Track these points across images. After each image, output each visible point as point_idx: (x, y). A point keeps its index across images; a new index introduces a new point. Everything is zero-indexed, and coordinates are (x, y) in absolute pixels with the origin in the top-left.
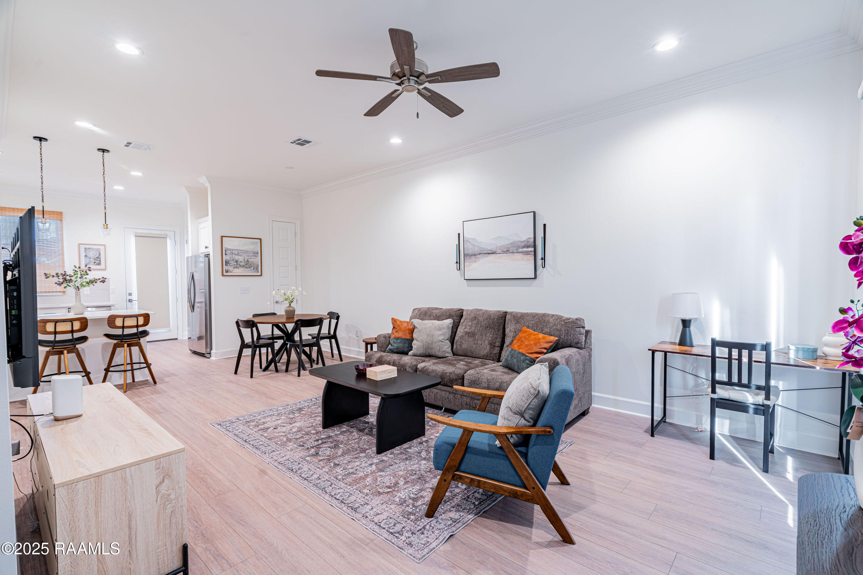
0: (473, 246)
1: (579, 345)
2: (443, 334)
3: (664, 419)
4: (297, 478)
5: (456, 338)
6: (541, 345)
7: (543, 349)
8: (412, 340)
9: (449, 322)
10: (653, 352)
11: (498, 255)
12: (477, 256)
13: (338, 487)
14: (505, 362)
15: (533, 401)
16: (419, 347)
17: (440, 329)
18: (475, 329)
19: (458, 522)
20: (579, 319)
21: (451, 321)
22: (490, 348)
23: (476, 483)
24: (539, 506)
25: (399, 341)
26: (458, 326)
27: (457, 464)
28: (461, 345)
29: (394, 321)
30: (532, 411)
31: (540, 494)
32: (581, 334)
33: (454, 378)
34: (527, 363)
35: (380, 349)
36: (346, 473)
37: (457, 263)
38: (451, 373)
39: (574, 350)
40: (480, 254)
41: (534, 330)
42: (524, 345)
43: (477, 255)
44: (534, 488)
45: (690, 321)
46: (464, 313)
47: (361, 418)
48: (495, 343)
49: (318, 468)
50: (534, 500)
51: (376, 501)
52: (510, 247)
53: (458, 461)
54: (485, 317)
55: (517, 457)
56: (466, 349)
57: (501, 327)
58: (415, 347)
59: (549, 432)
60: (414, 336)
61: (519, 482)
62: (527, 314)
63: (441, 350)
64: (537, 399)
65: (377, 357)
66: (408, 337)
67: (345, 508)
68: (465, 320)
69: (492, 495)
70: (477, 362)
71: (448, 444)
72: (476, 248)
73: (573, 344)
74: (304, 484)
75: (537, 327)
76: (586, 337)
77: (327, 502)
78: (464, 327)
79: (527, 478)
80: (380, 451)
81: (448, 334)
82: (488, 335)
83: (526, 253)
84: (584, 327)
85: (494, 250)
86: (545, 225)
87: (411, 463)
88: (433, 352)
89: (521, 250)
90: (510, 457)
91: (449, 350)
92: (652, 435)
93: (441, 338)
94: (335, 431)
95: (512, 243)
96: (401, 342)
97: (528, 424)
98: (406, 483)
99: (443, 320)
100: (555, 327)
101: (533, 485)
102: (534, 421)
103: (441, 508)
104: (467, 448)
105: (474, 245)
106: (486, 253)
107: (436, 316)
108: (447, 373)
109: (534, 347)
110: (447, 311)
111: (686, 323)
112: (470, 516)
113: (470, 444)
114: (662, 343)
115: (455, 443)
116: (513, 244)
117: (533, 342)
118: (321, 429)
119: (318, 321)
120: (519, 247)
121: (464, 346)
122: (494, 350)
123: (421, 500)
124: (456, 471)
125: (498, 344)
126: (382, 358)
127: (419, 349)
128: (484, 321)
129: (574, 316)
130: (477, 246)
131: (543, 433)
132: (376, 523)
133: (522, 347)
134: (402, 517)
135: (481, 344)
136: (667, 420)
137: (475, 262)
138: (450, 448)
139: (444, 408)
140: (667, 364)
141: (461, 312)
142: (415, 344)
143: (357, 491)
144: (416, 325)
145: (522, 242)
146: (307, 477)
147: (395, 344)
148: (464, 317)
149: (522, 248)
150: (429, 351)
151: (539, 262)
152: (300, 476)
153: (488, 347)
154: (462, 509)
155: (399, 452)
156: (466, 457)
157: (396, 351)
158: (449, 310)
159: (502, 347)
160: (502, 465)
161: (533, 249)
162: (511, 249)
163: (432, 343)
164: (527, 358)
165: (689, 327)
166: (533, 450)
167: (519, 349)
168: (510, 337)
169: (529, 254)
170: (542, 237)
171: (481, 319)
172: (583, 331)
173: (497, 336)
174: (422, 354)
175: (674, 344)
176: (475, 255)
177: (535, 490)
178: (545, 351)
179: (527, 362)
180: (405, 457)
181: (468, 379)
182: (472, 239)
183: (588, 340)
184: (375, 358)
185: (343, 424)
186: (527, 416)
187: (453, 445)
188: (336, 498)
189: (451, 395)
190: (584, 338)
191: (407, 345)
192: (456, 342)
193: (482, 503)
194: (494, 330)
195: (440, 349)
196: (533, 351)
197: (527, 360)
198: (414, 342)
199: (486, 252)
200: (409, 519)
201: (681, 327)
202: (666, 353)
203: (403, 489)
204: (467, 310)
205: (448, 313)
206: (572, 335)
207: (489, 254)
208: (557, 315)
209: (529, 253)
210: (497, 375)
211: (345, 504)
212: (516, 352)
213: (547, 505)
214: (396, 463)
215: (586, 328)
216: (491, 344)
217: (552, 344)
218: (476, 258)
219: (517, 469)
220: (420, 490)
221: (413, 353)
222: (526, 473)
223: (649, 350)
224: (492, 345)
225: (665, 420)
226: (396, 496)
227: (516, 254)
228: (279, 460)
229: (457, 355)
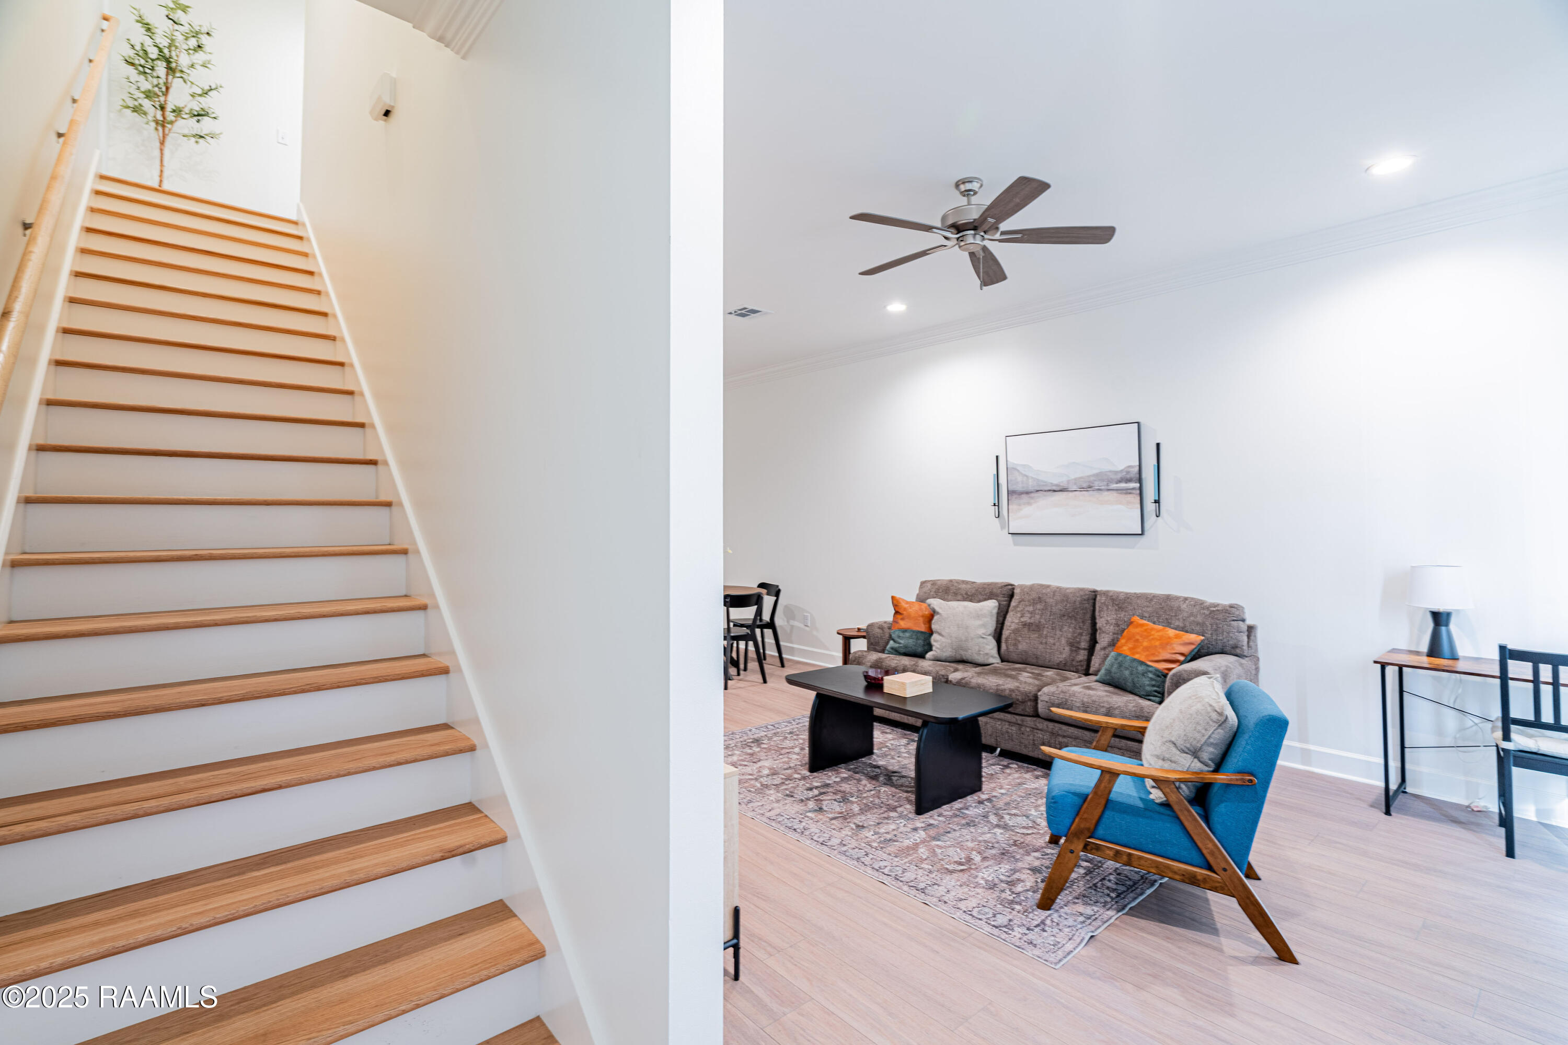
0: (1025, 478)
1: (1238, 651)
2: (983, 625)
3: (1403, 787)
4: (809, 842)
5: (1006, 633)
6: (1173, 649)
7: (1178, 655)
8: (931, 632)
9: (991, 605)
10: (1383, 666)
11: (1071, 494)
12: (1032, 495)
13: (879, 859)
14: (1106, 675)
15: (1216, 732)
16: (946, 646)
17: (978, 616)
18: (1040, 618)
19: (1094, 920)
20: (1236, 606)
21: (995, 603)
22: (1071, 651)
23: (1125, 858)
24: (1234, 899)
25: (907, 634)
26: (1007, 612)
27: (1092, 827)
28: (1015, 645)
29: (895, 602)
30: (1213, 748)
31: (1236, 880)
32: (1242, 632)
33: (1020, 698)
34: (1151, 678)
35: (872, 646)
36: (882, 839)
37: (995, 505)
38: (1012, 691)
39: (1232, 659)
40: (1037, 491)
41: (1154, 623)
42: (1142, 647)
43: (1031, 492)
44: (1225, 870)
45: (1448, 615)
46: (1017, 591)
47: (863, 759)
48: (1079, 642)
49: (834, 829)
50: (1226, 888)
51: (950, 881)
52: (1095, 481)
53: (1094, 822)
54: (1058, 598)
55: (1195, 820)
56: (1025, 652)
57: (1089, 616)
58: (938, 646)
59: (1251, 781)
60: (933, 627)
61: (1197, 859)
62: (1139, 596)
63: (981, 652)
64: (1222, 729)
65: (872, 661)
66: (922, 628)
67: (906, 888)
68: (1020, 602)
69: (1133, 886)
70: (1050, 673)
71: (1075, 794)
72: (1030, 481)
73: (1228, 649)
74: (824, 850)
75: (1158, 618)
76: (1249, 637)
77: (874, 877)
78: (1019, 615)
79: (1212, 853)
80: (920, 811)
81: (991, 625)
82: (1066, 628)
83: (1124, 492)
84: (1243, 620)
85: (1064, 485)
86: (1158, 445)
87: (979, 831)
88: (967, 655)
89: (1114, 486)
90: (1182, 818)
91: (994, 652)
92: (1388, 812)
93: (981, 631)
94: (830, 776)
95: (1097, 475)
96: (911, 637)
97: (1206, 769)
98: (985, 859)
99: (979, 601)
100: (1192, 618)
101: (1223, 865)
102: (1216, 764)
103: (1060, 900)
104: (1108, 801)
105: (1027, 476)
106: (1050, 490)
107: (966, 594)
108: (1005, 690)
109: (1161, 651)
110: (985, 586)
111: (1439, 618)
112: (1110, 913)
113: (1113, 796)
114: (1394, 651)
115: (1086, 793)
116: (1099, 476)
117: (1157, 643)
118: (808, 774)
119: (754, 599)
120: (1110, 481)
121: (1022, 646)
122: (1077, 654)
123: (1020, 885)
124: (1090, 837)
125: (1084, 644)
126: (882, 662)
127: (944, 650)
128: (1056, 604)
129: (1224, 600)
130: (1032, 478)
131: (1239, 783)
132: (965, 912)
133: (1139, 650)
134: (1000, 906)
135: (1054, 644)
136: (1408, 790)
137: (1029, 504)
138: (1078, 801)
139: (999, 750)
140: (1405, 689)
141: (1010, 590)
142: (935, 641)
143: (912, 866)
144: (937, 609)
145: (1116, 472)
146: (823, 841)
147: (901, 640)
148: (1016, 597)
149: (1117, 483)
150: (962, 653)
151: (1150, 507)
152: (812, 839)
153: (1067, 648)
154: (1092, 902)
155: (950, 813)
156: (1105, 816)
157: (902, 650)
158: (989, 584)
159: (1091, 650)
160: (1166, 830)
161: (1137, 485)
162: (1096, 483)
163: (967, 640)
164: (1150, 669)
165: (1447, 625)
166: (1221, 810)
167: (1134, 654)
168: (1108, 634)
169: (1130, 493)
170: (1154, 465)
171: (1051, 601)
172: (1244, 627)
173: (1081, 631)
174: (950, 657)
175: (1417, 653)
176: (1027, 493)
177: (1227, 872)
178: (1182, 658)
179: (1151, 675)
180: (964, 822)
181: (1047, 702)
182: (1024, 466)
183: (1251, 643)
184: (868, 662)
185: (839, 768)
186: (1205, 756)
187: (1085, 798)
188: (883, 873)
189: (1014, 728)
190: (1245, 638)
191: (921, 642)
192: (1007, 640)
193: (1122, 896)
194: (1076, 620)
195: (979, 651)
196: (1160, 658)
197: (1151, 672)
198: (935, 637)
199: (1049, 488)
200: (1013, 909)
201: (1430, 625)
202: (1401, 668)
203: (985, 868)
204: (1021, 586)
205: (987, 591)
206: (1225, 633)
207: (1055, 491)
208: (1192, 599)
209: (1129, 491)
210: (1099, 696)
211: (901, 881)
212: (1128, 658)
213: (1248, 898)
214: (955, 830)
215: (1249, 622)
216: (1071, 645)
217: (1193, 647)
218: (1030, 497)
219: (1195, 838)
220: (1011, 870)
221: (934, 655)
222: (1210, 845)
223: (1376, 662)
224: (1074, 646)
225: (1405, 789)
226: (977, 876)
227: (1106, 493)
228: (768, 814)
229: (1008, 661)
